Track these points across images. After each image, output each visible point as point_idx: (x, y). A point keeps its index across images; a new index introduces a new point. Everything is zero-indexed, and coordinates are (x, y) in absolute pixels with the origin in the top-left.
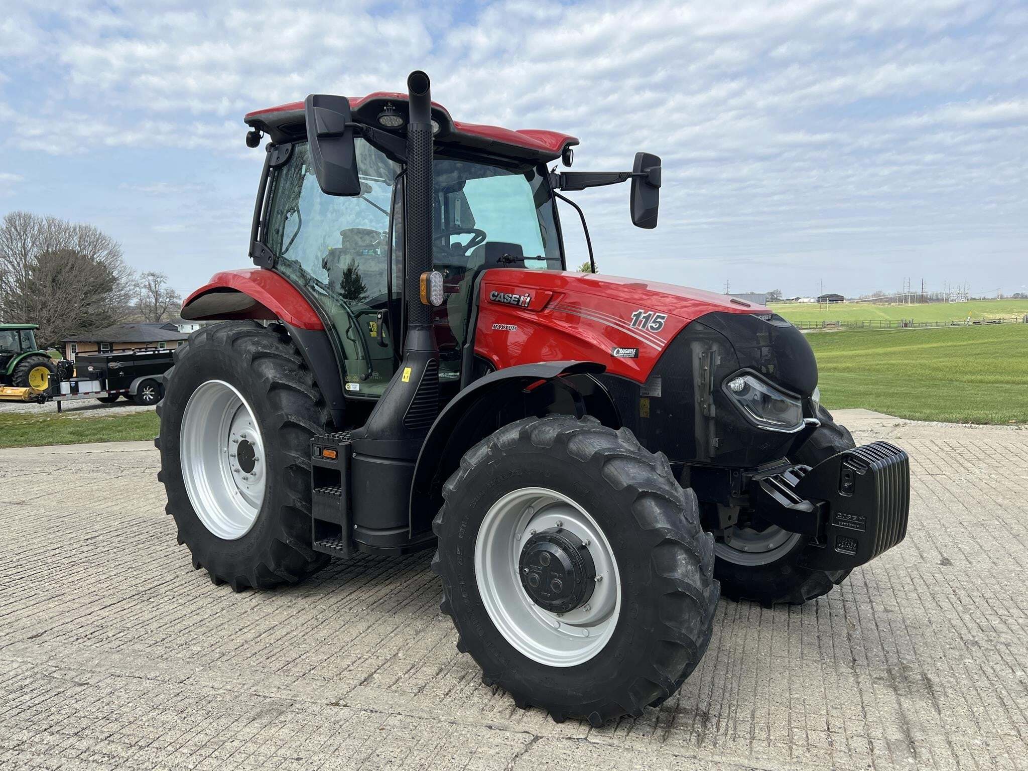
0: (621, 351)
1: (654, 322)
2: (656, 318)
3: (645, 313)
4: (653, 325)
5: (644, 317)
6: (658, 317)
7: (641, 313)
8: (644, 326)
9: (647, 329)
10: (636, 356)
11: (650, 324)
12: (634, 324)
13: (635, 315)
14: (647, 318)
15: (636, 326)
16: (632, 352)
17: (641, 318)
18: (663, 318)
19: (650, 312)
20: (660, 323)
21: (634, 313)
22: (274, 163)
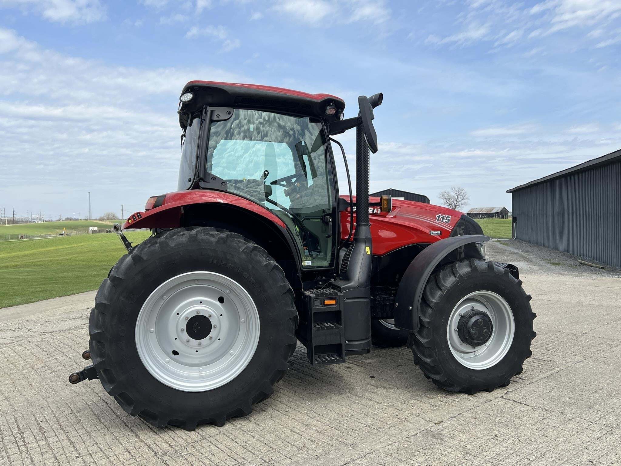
0: (433, 232)
1: (446, 219)
2: (447, 218)
3: (442, 215)
4: (446, 220)
5: (442, 217)
6: (447, 217)
7: (440, 215)
8: (442, 221)
9: (444, 222)
10: (441, 234)
11: (445, 220)
12: (438, 220)
13: (437, 217)
14: (443, 218)
15: (439, 221)
16: (439, 232)
17: (440, 218)
18: (450, 217)
19: (444, 215)
20: (449, 219)
21: (437, 216)
22: (215, 118)
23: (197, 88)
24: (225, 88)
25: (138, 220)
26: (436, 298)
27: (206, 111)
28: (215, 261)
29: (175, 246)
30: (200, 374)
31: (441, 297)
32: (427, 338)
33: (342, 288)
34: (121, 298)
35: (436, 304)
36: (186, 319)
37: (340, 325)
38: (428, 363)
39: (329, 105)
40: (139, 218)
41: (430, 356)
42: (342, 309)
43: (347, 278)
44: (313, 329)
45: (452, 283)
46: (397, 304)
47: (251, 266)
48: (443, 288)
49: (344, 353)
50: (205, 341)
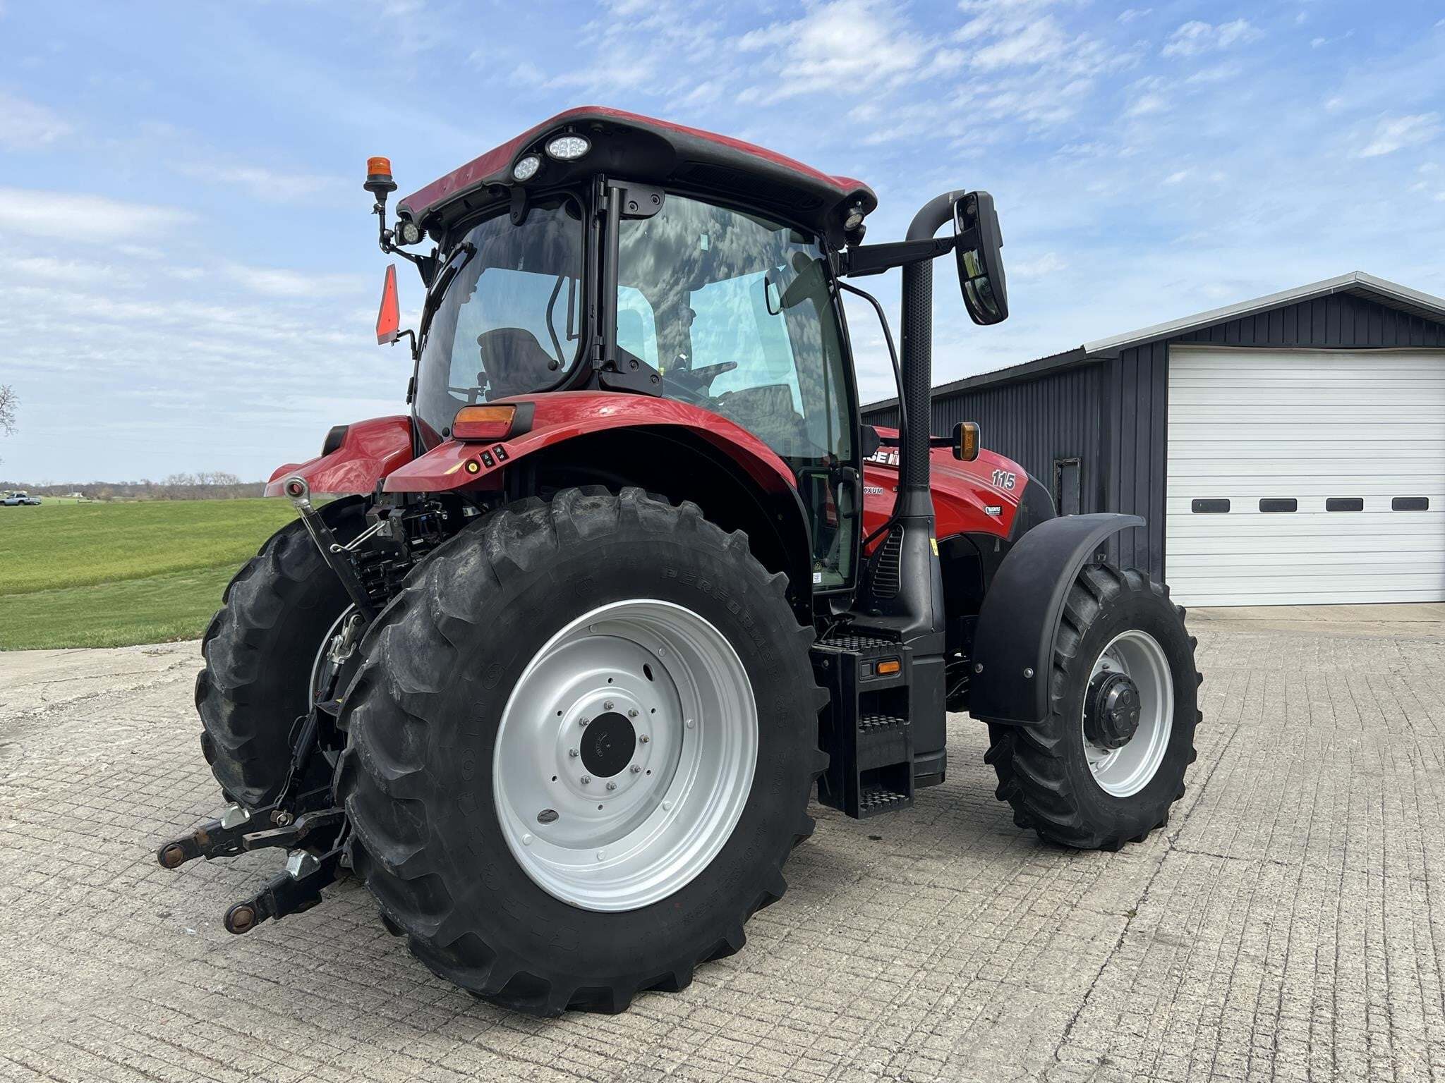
0: (989, 508)
2: (1009, 477)
3: (1001, 472)
4: (1008, 483)
5: (1001, 476)
7: (998, 472)
8: (1002, 485)
9: (1005, 488)
10: (1001, 513)
11: (1006, 483)
12: (996, 483)
13: (994, 474)
14: (1003, 477)
16: (997, 509)
17: (999, 477)
18: (1013, 477)
19: (1004, 472)
20: (1012, 482)
22: (628, 211)
23: (599, 125)
24: (669, 136)
25: (499, 464)
26: (1067, 650)
27: (608, 192)
28: (674, 574)
29: (590, 535)
30: (599, 866)
31: (1077, 647)
32: (1055, 738)
33: (905, 633)
34: (467, 677)
35: (1071, 660)
36: (582, 723)
37: (906, 720)
38: (1055, 792)
39: (855, 206)
40: (501, 460)
41: (1057, 777)
42: (910, 683)
43: (903, 609)
44: (857, 734)
45: (1092, 615)
46: (981, 667)
47: (745, 585)
48: (1080, 628)
49: (912, 784)
50: (621, 778)
